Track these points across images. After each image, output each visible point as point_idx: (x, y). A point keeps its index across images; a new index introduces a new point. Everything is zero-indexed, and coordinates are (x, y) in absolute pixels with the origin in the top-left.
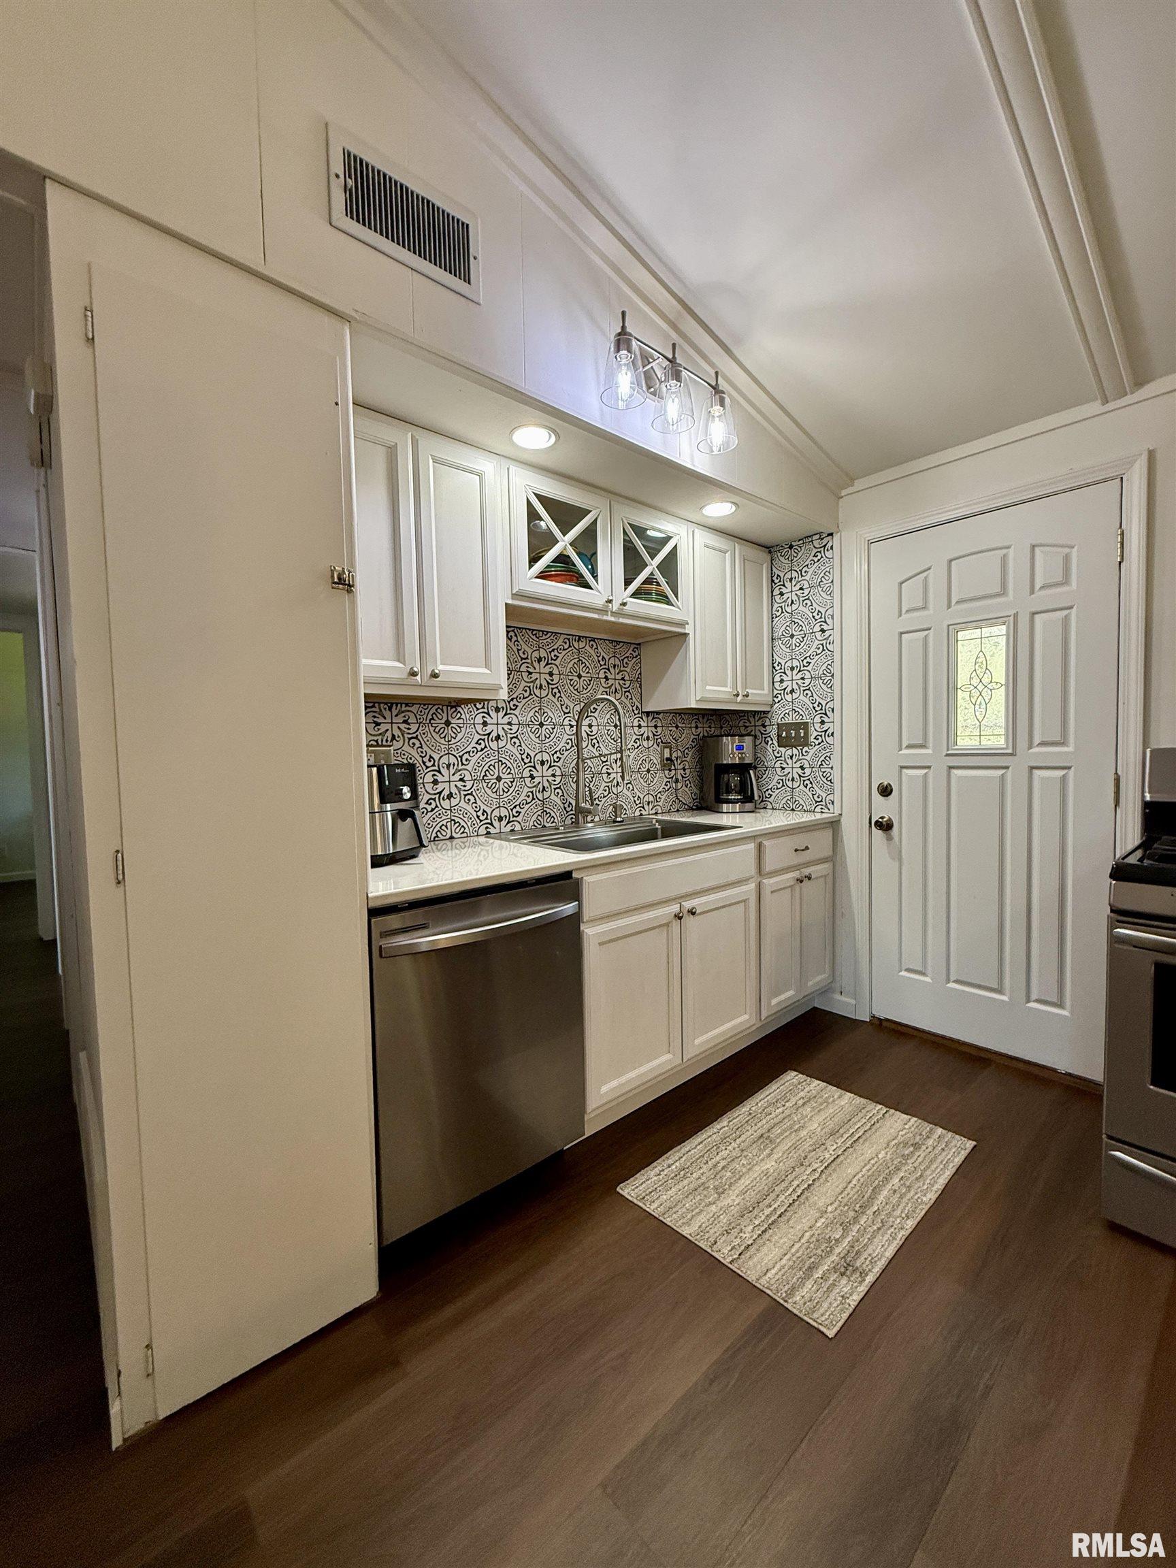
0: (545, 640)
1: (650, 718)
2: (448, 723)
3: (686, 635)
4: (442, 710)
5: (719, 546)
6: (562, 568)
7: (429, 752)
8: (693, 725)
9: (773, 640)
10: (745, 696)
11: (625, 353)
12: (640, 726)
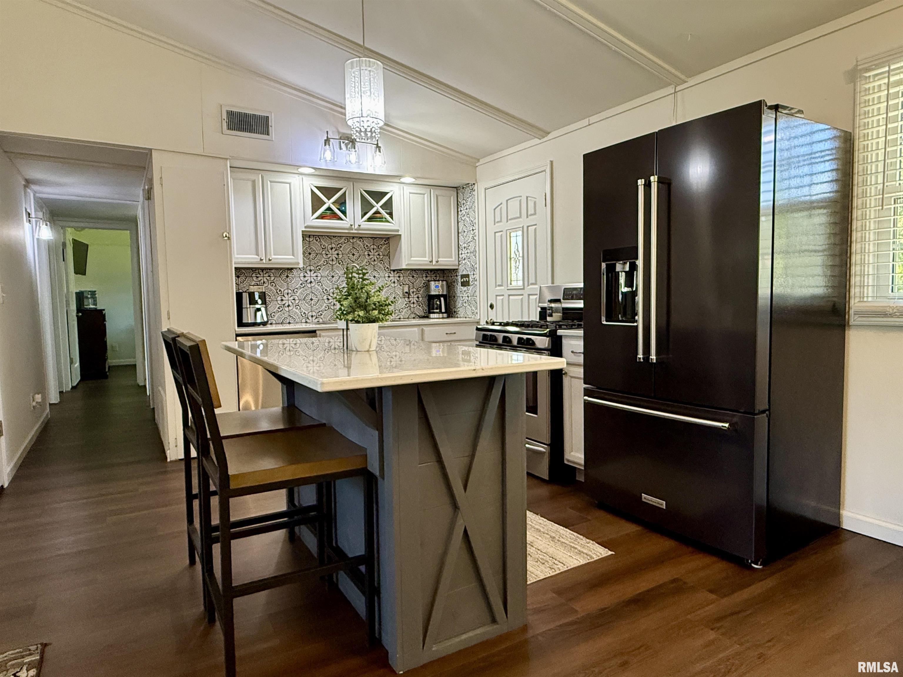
1: (396, 273)
2: (288, 276)
3: (400, 235)
4: (285, 271)
5: (415, 192)
6: (330, 214)
7: (279, 288)
8: (424, 275)
9: (458, 233)
10: (437, 262)
11: (327, 146)
12: (389, 277)
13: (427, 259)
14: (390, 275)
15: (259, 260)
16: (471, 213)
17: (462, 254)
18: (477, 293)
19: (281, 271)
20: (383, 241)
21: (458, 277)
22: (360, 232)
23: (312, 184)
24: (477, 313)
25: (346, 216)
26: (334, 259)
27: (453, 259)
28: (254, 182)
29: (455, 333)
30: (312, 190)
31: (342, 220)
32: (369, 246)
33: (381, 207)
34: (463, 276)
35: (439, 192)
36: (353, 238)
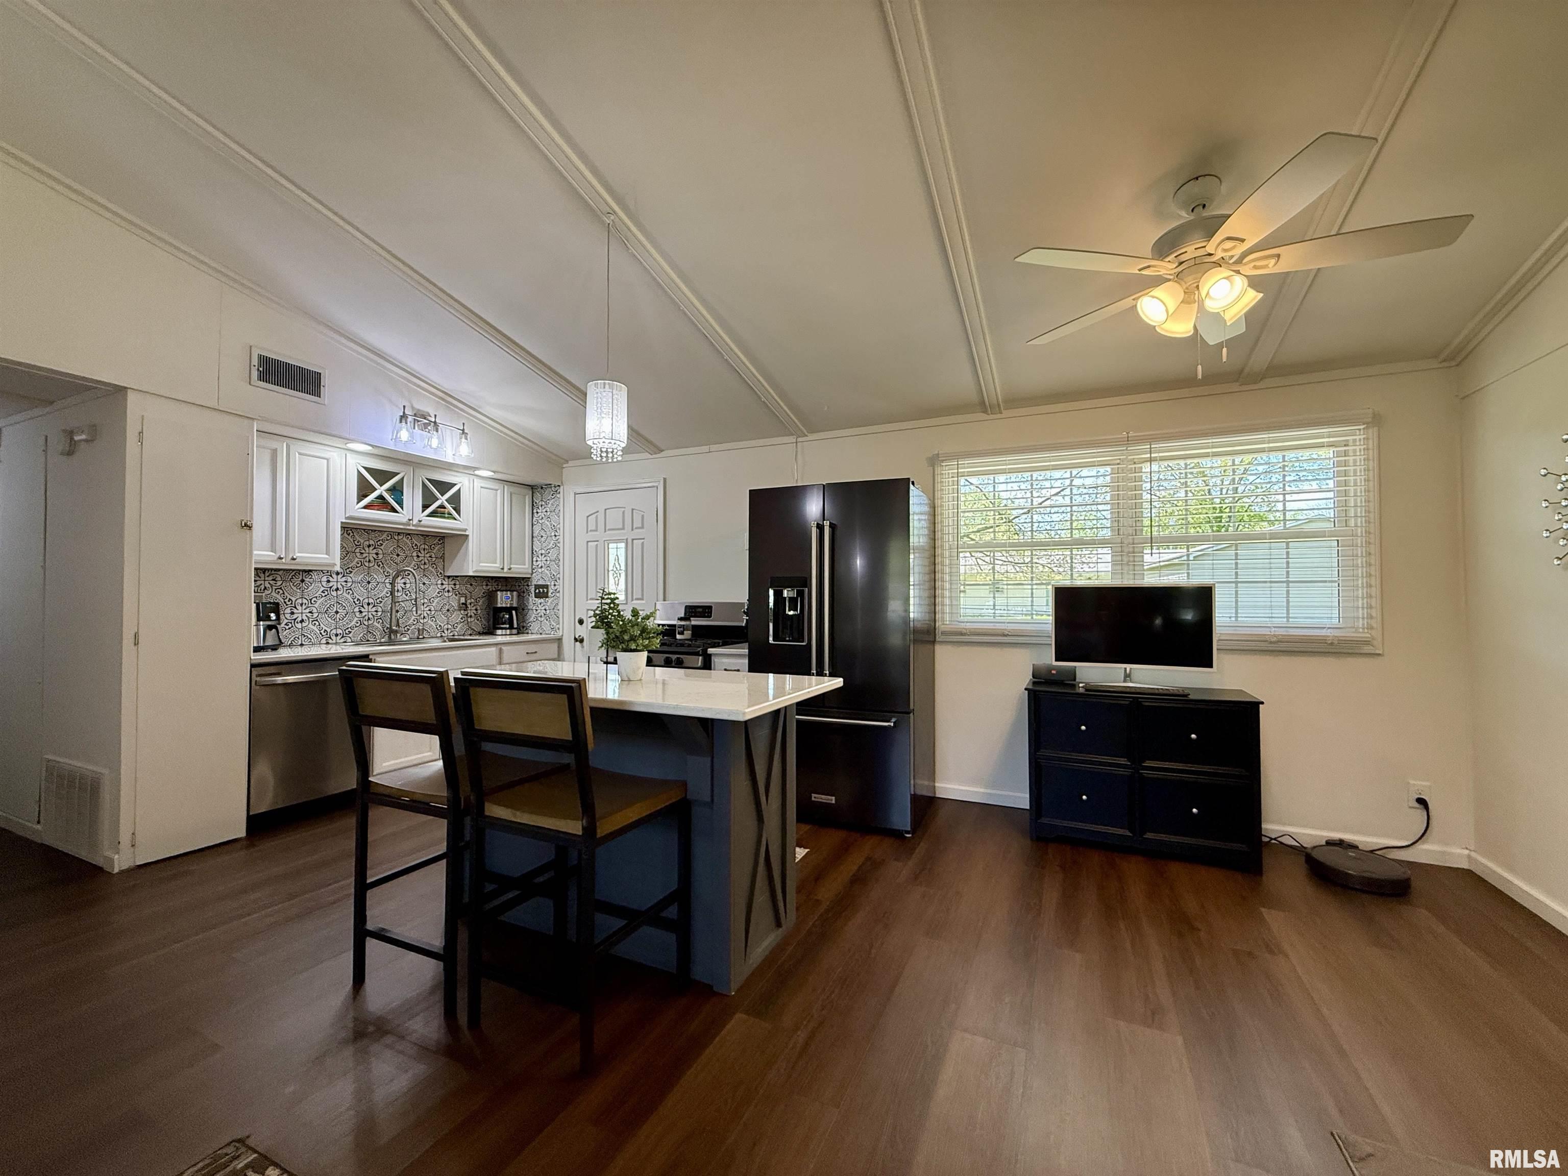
0: (373, 535)
1: (450, 579)
2: (303, 581)
3: (467, 536)
4: (299, 574)
5: (492, 487)
6: (380, 502)
7: (289, 597)
8: (484, 583)
9: (533, 537)
10: (510, 569)
11: (404, 424)
12: (442, 584)
13: (497, 565)
14: (444, 582)
15: (276, 559)
16: (554, 517)
17: (537, 561)
18: (560, 607)
19: (293, 573)
20: (437, 541)
21: (530, 587)
22: (419, 529)
23: (359, 464)
24: (559, 629)
25: (402, 508)
26: (372, 559)
27: (527, 566)
28: (274, 453)
29: (536, 652)
30: (358, 471)
31: (396, 512)
32: (419, 545)
33: (446, 500)
34: (537, 587)
35: (514, 489)
36: (399, 534)
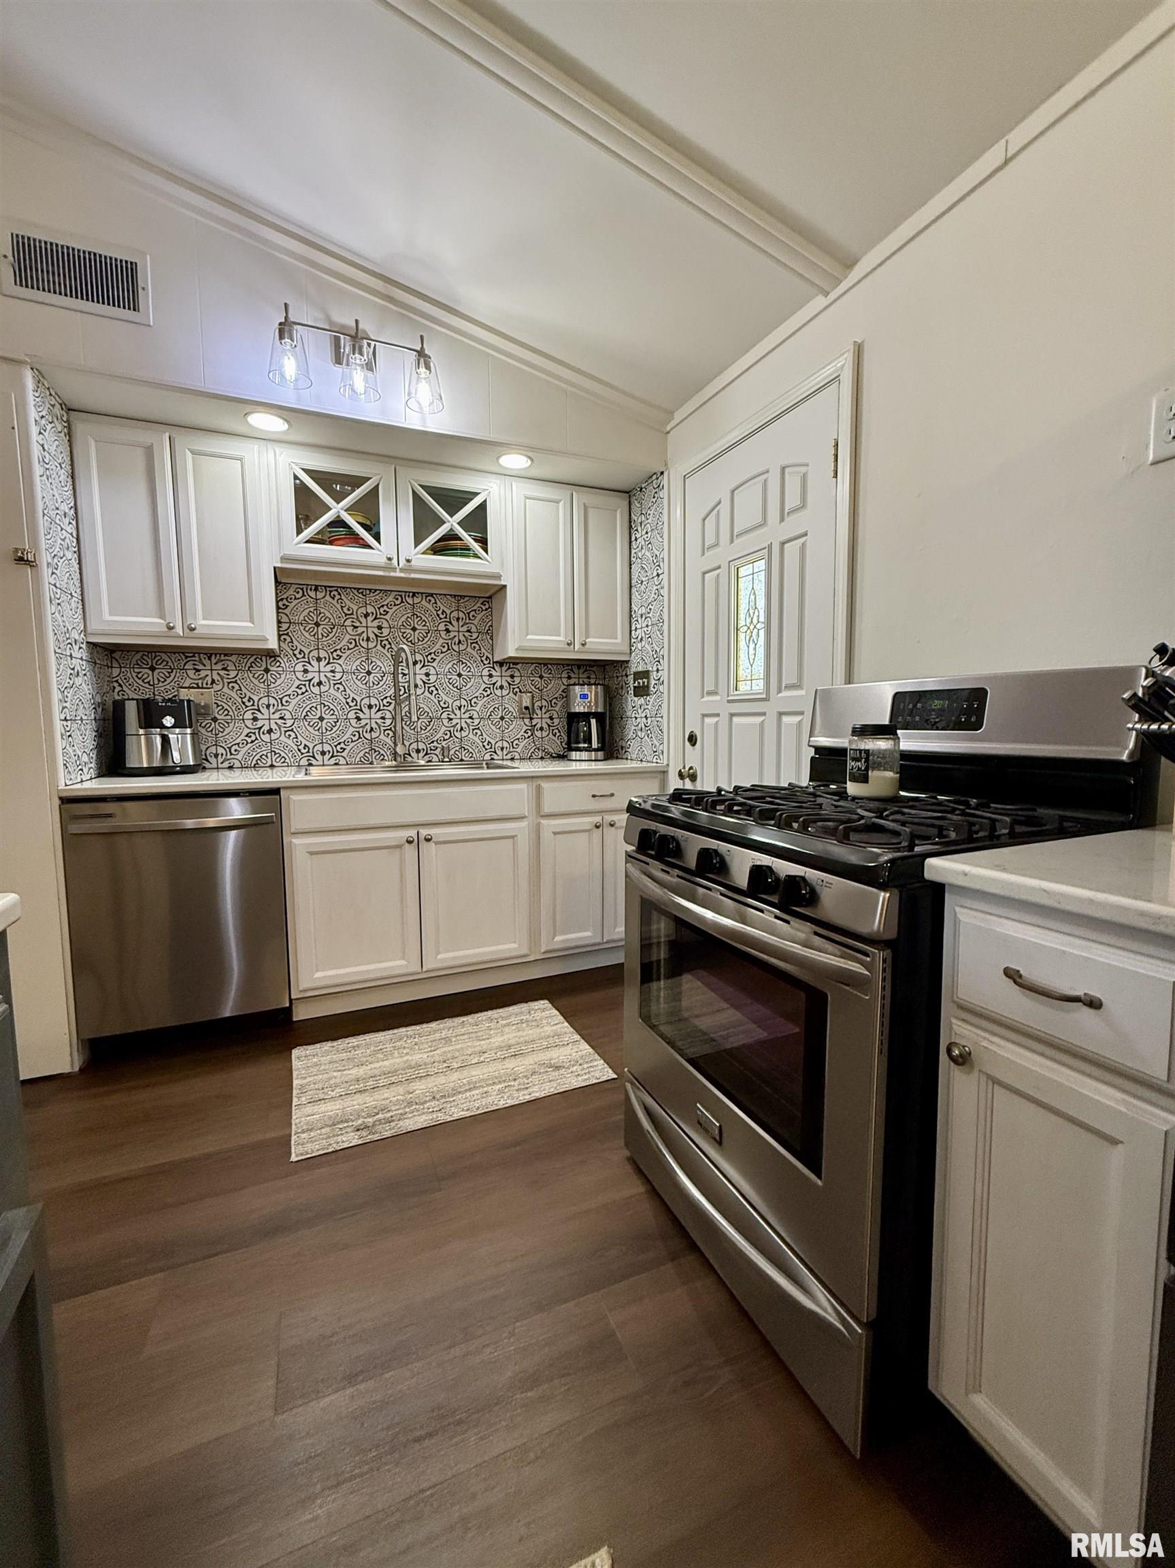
3: (505, 586)
9: (631, 587)
10: (585, 645)
11: (287, 341)
12: (491, 676)
13: (561, 638)
17: (636, 629)
18: (664, 711)
20: (479, 605)
21: (629, 677)
23: (296, 464)
24: (663, 753)
25: (379, 541)
26: (372, 636)
27: (619, 640)
28: (149, 452)
29: (612, 795)
30: (296, 477)
31: (369, 547)
33: (460, 523)
34: (638, 675)
35: (590, 498)
